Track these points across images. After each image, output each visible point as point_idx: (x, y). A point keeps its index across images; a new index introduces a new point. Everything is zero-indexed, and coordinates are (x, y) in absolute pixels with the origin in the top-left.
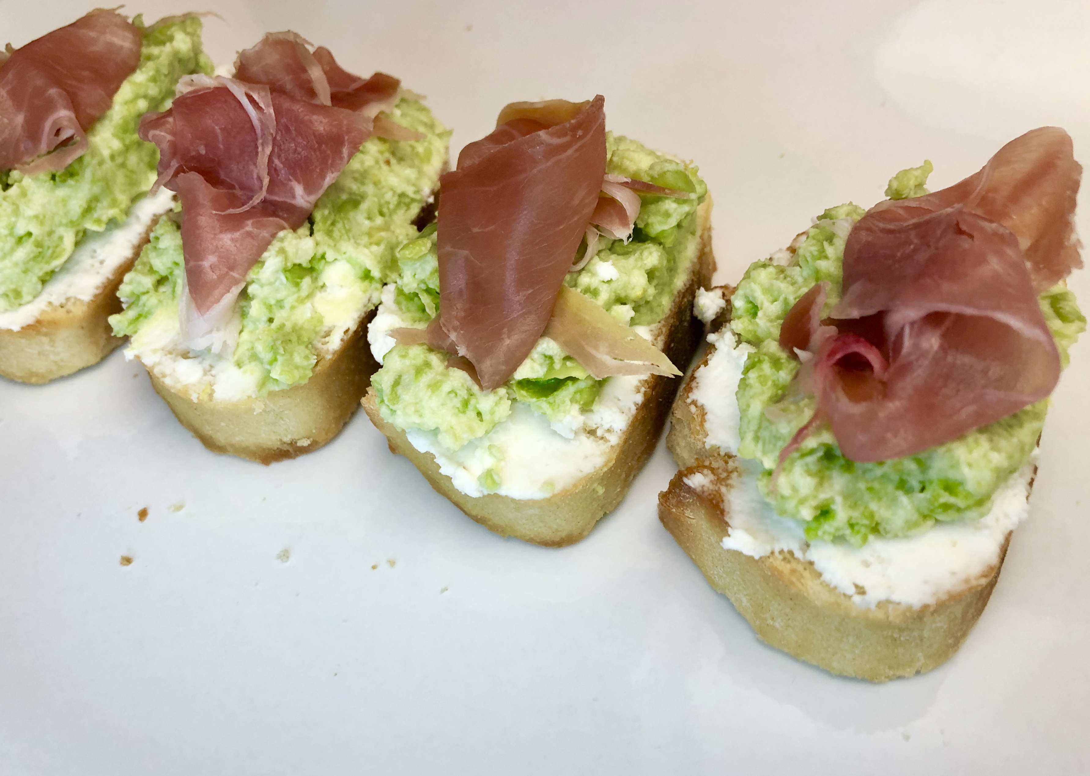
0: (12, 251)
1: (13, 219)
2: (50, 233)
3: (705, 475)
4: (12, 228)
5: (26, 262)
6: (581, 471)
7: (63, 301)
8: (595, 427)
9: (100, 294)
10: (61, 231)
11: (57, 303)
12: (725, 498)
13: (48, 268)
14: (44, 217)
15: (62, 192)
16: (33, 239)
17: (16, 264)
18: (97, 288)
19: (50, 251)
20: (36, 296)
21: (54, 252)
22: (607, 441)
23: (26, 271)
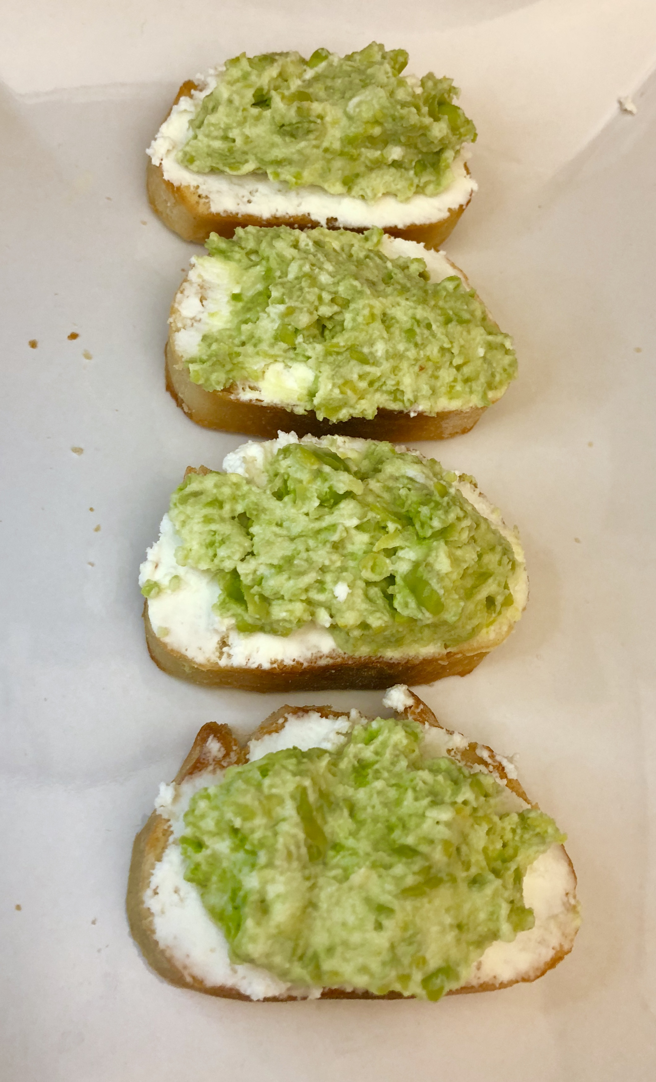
0: (216, 138)
1: (235, 125)
2: (245, 153)
3: (219, 751)
4: (228, 128)
5: (214, 151)
6: (186, 650)
7: (204, 195)
8: (229, 643)
9: (221, 216)
10: (251, 157)
11: (200, 192)
12: (203, 771)
13: (221, 166)
14: (251, 142)
15: (277, 139)
16: (233, 144)
17: (209, 146)
18: (225, 211)
19: (233, 161)
20: (199, 173)
21: (234, 163)
22: (220, 658)
23: (209, 155)
